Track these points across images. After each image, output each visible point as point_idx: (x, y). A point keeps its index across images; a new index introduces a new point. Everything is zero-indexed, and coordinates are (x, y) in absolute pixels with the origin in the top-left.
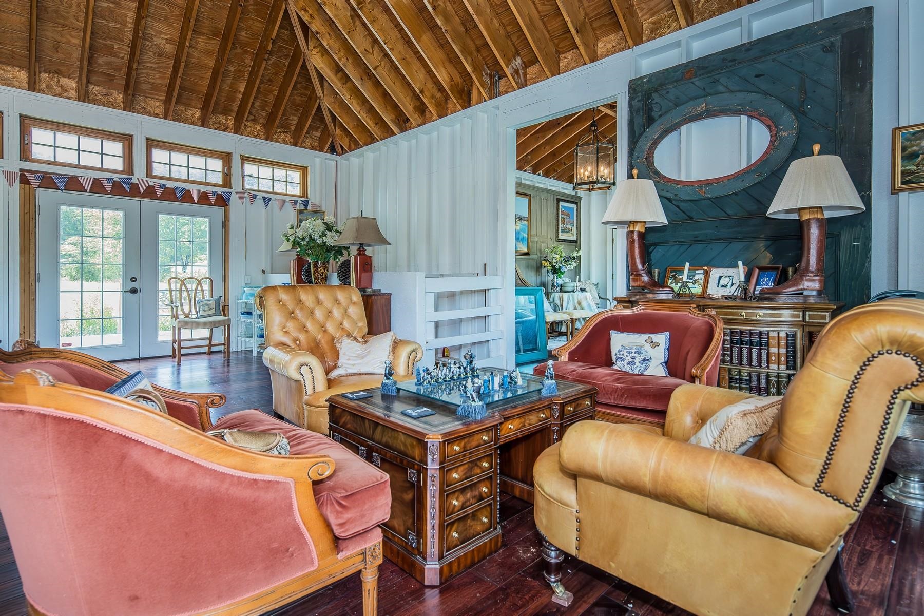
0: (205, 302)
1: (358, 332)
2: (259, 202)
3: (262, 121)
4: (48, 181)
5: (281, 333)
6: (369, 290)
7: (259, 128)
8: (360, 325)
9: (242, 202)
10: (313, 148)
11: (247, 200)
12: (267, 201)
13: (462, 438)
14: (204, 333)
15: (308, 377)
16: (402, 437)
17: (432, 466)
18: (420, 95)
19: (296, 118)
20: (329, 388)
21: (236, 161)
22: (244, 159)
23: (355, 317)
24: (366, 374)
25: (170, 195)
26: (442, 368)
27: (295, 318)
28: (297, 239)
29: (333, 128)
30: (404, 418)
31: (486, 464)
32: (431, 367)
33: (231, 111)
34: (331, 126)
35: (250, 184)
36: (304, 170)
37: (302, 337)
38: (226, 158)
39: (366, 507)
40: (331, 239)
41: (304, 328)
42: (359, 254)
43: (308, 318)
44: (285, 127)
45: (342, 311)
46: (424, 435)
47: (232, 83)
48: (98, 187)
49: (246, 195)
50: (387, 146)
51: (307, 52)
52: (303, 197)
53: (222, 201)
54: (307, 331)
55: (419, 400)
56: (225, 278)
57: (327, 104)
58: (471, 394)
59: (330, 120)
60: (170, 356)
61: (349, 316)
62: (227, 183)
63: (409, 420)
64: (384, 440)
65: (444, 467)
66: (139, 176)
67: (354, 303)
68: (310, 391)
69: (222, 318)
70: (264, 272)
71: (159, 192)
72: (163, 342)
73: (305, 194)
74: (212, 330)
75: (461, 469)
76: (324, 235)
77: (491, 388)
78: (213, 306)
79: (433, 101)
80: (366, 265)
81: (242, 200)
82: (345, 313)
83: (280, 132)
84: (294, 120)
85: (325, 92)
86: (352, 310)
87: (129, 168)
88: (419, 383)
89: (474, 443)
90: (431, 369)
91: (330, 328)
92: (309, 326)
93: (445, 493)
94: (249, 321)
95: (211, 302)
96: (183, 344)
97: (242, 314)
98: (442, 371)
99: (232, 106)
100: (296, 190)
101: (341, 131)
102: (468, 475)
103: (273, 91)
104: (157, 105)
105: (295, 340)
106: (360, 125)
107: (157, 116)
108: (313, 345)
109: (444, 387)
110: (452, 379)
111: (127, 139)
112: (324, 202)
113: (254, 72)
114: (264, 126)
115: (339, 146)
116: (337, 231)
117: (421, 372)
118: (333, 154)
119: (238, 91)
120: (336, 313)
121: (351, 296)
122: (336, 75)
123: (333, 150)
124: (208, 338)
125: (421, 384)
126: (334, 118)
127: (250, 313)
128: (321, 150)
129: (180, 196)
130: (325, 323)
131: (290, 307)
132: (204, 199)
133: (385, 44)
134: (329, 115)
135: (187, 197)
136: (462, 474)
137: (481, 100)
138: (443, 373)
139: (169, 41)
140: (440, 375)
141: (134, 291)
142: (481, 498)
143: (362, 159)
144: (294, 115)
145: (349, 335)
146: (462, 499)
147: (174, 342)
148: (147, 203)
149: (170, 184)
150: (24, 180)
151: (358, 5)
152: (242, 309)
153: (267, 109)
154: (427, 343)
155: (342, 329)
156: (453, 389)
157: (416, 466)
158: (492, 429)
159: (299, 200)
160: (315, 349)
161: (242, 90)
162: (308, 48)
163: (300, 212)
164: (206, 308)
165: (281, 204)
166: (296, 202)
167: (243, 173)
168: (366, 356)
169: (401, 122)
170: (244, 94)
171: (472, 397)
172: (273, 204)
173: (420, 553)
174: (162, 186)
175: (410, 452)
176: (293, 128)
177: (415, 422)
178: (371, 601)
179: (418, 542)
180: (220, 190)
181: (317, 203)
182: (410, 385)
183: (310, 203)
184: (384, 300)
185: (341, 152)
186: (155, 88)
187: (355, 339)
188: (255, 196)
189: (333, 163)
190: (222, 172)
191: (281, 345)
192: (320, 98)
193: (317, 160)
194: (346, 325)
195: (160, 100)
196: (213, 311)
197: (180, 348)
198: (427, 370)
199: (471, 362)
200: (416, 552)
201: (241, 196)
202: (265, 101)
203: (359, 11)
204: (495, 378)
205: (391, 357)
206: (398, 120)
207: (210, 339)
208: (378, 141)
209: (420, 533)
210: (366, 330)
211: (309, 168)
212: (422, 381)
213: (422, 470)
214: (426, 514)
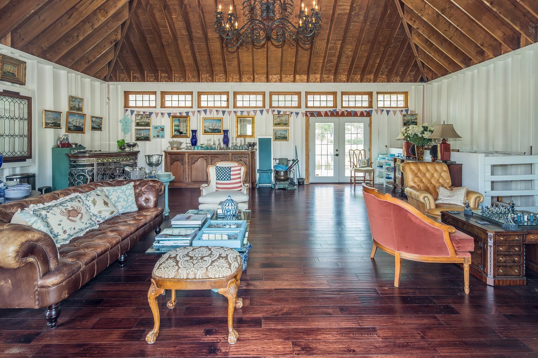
0: (363, 161)
1: (447, 185)
2: (385, 112)
3: (386, 73)
4: (312, 114)
5: (413, 182)
6: (449, 162)
7: (384, 77)
8: (447, 181)
9: (377, 114)
10: (411, 81)
11: (379, 112)
12: (388, 112)
13: (505, 235)
14: (362, 174)
15: (427, 202)
16: (476, 230)
17: (491, 242)
18: (481, 47)
19: (402, 68)
20: (436, 208)
21: (374, 95)
22: (378, 93)
23: (445, 178)
24: (453, 204)
25: (349, 114)
26: (495, 207)
27: (417, 177)
28: (408, 134)
29: (423, 69)
30: (476, 223)
31: (517, 249)
32: (489, 206)
33: (373, 72)
34: (421, 69)
35: (380, 104)
36: (406, 94)
37: (421, 185)
38: (370, 94)
39: (466, 244)
40: (427, 135)
41: (421, 181)
42: (442, 143)
43: (423, 177)
44: (397, 74)
45: (439, 174)
46: (487, 231)
47: (374, 60)
48: (326, 114)
49: (379, 110)
50: (457, 76)
51: (411, 37)
52: (406, 108)
53: (369, 114)
54: (423, 182)
55: (482, 218)
56: (370, 150)
57: (420, 59)
58: (510, 220)
59: (421, 66)
60: (349, 183)
61: (442, 177)
62: (371, 106)
63: (479, 225)
64: (468, 230)
65: (496, 244)
66: (339, 108)
67: (444, 171)
68: (428, 208)
69: (370, 168)
70: (386, 146)
71: (346, 113)
72: (347, 177)
73: (406, 106)
74: (365, 173)
75: (504, 247)
76: (423, 133)
77: (522, 219)
78: (366, 163)
79: (491, 48)
80: (446, 148)
81: (377, 113)
82: (440, 176)
83: (394, 76)
84: (402, 69)
85: (419, 53)
86: (443, 174)
87: (335, 106)
88: (483, 212)
89: (511, 239)
90: (489, 207)
91: (433, 181)
92: (424, 180)
93: (497, 254)
94: (382, 170)
95: (365, 161)
96: (357, 179)
97: (378, 167)
98: (495, 209)
99: (373, 70)
100: (401, 104)
101: (427, 70)
102: (508, 250)
103: (392, 59)
104: (344, 77)
105: (418, 186)
106: (439, 66)
107: (344, 82)
108: (426, 188)
109: (496, 215)
110: (501, 213)
111: (334, 94)
112: (417, 109)
113: (384, 53)
114: (386, 75)
115: (426, 77)
116: (430, 131)
117: (484, 207)
118: (422, 82)
119: (376, 63)
120: (436, 175)
121: (443, 167)
122: (426, 44)
123: (422, 80)
124: (363, 177)
125: (484, 213)
126: (423, 64)
127: (382, 167)
128: (415, 81)
129: (353, 114)
130: (431, 180)
131: (416, 172)
132: (362, 114)
133: (458, 26)
134: (421, 64)
135: (355, 114)
136: (504, 249)
137: (527, 44)
138: (496, 210)
139: (351, 51)
140: (494, 210)
141: (337, 155)
142: (514, 261)
143: (440, 83)
144: (401, 67)
145: (443, 186)
146: (504, 258)
147: (351, 177)
148: (342, 118)
149: (349, 110)
150: (307, 115)
151: (441, 12)
152: (377, 164)
153: (389, 67)
154: (485, 192)
155: (439, 182)
156: (501, 217)
157: (483, 241)
158: (521, 236)
159: (404, 109)
160: (427, 190)
161: (378, 62)
162: (411, 35)
163: (404, 116)
164: (364, 163)
165: (395, 112)
166: (402, 111)
167: (377, 100)
168: (452, 196)
169: (467, 61)
170: (379, 64)
171: (510, 221)
172: (391, 113)
173: (485, 273)
174: (347, 111)
175: (480, 236)
176: (400, 73)
177: (482, 226)
178: (467, 274)
179: (484, 269)
180: (368, 110)
181: (413, 110)
182: (479, 212)
183: (409, 110)
184: (458, 168)
185: (426, 80)
186: (344, 70)
187: (446, 188)
188: (383, 111)
189: (422, 87)
190: (369, 101)
191: (412, 187)
192: (416, 57)
193: (413, 87)
194: (441, 181)
195: (345, 75)
196: (366, 165)
197: (355, 180)
198: (487, 207)
199: (513, 207)
200: (483, 272)
201: (377, 111)
202: (388, 64)
203: (442, 15)
204: (525, 216)
205: (466, 198)
206: (465, 60)
207: (365, 177)
208: (450, 73)
209: (485, 265)
210: (451, 184)
211: (409, 93)
212: (484, 211)
213: (486, 242)
214: (487, 259)
